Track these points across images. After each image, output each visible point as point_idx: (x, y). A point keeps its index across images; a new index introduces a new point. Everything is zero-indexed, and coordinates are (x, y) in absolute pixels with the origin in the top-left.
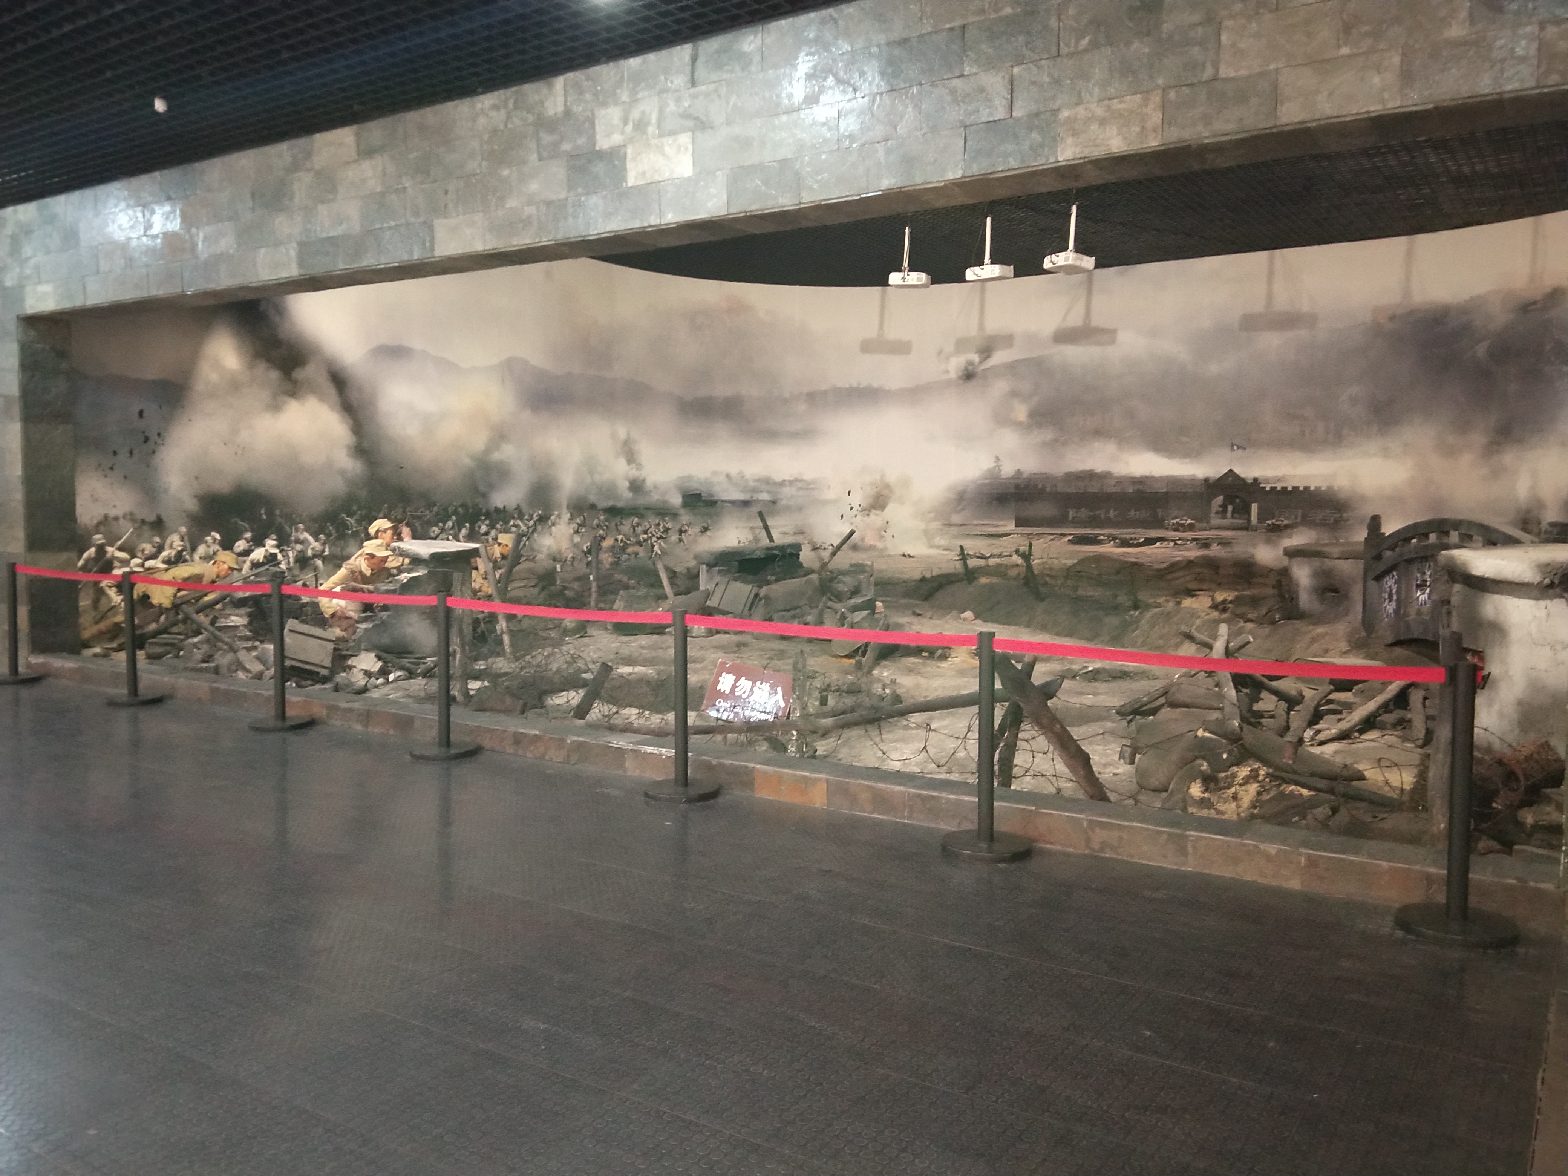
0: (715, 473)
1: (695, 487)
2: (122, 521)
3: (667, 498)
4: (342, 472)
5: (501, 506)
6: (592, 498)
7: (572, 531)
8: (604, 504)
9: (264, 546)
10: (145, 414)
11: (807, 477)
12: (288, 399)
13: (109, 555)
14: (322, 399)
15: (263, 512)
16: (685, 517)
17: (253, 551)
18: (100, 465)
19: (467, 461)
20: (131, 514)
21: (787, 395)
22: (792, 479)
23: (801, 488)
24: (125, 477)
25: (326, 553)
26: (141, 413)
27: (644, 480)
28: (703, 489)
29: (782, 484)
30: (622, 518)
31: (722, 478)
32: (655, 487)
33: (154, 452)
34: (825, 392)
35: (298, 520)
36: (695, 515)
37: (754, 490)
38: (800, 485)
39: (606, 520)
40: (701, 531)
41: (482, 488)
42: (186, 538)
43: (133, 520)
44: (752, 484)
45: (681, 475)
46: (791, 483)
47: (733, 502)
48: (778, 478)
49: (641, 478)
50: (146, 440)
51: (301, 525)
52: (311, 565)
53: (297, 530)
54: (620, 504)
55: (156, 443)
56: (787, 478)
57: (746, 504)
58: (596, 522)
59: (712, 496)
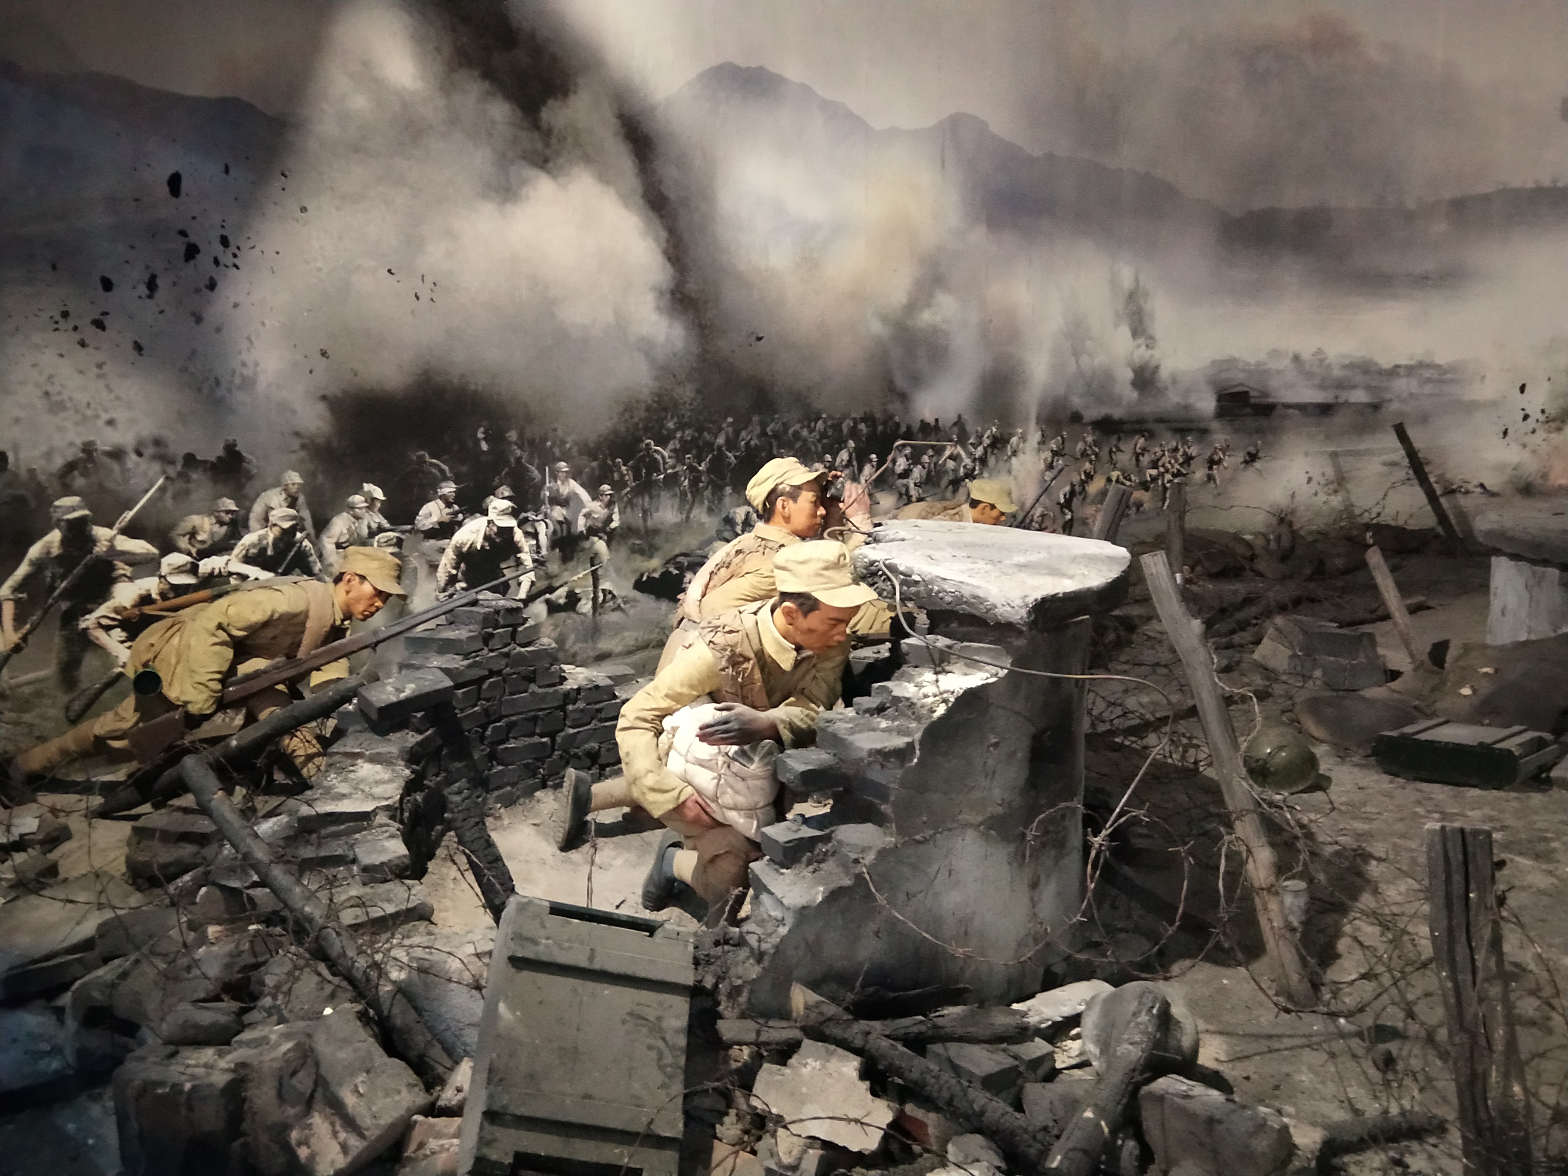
0: (1275, 353)
1: (1237, 378)
2: (132, 459)
3: (1191, 400)
4: (646, 347)
5: (930, 419)
6: (1077, 402)
7: (1042, 466)
8: (1093, 413)
9: (485, 513)
10: (185, 185)
11: (1441, 359)
12: (532, 173)
13: (100, 548)
14: (603, 178)
15: (480, 435)
16: (1220, 436)
17: (460, 524)
18: (65, 315)
19: (877, 327)
20: (158, 442)
21: (1411, 205)
22: (1413, 363)
23: (1428, 380)
24: (138, 347)
25: (614, 525)
26: (175, 183)
27: (1157, 367)
28: (1253, 385)
29: (1394, 372)
30: (1119, 439)
31: (1285, 363)
32: (1174, 381)
33: (212, 286)
34: (1486, 198)
35: (557, 451)
36: (1236, 431)
37: (1341, 385)
38: (1427, 374)
39: (1096, 443)
40: (1246, 462)
41: (900, 382)
42: (301, 499)
43: (165, 459)
44: (1337, 372)
45: (1218, 357)
46: (1410, 370)
47: (1302, 408)
48: (1385, 361)
49: (1153, 363)
50: (192, 252)
51: (563, 464)
52: (583, 550)
53: (554, 477)
54: (1117, 413)
55: (216, 262)
56: (1403, 361)
57: (1325, 410)
58: (1080, 446)
59: (1266, 395)
